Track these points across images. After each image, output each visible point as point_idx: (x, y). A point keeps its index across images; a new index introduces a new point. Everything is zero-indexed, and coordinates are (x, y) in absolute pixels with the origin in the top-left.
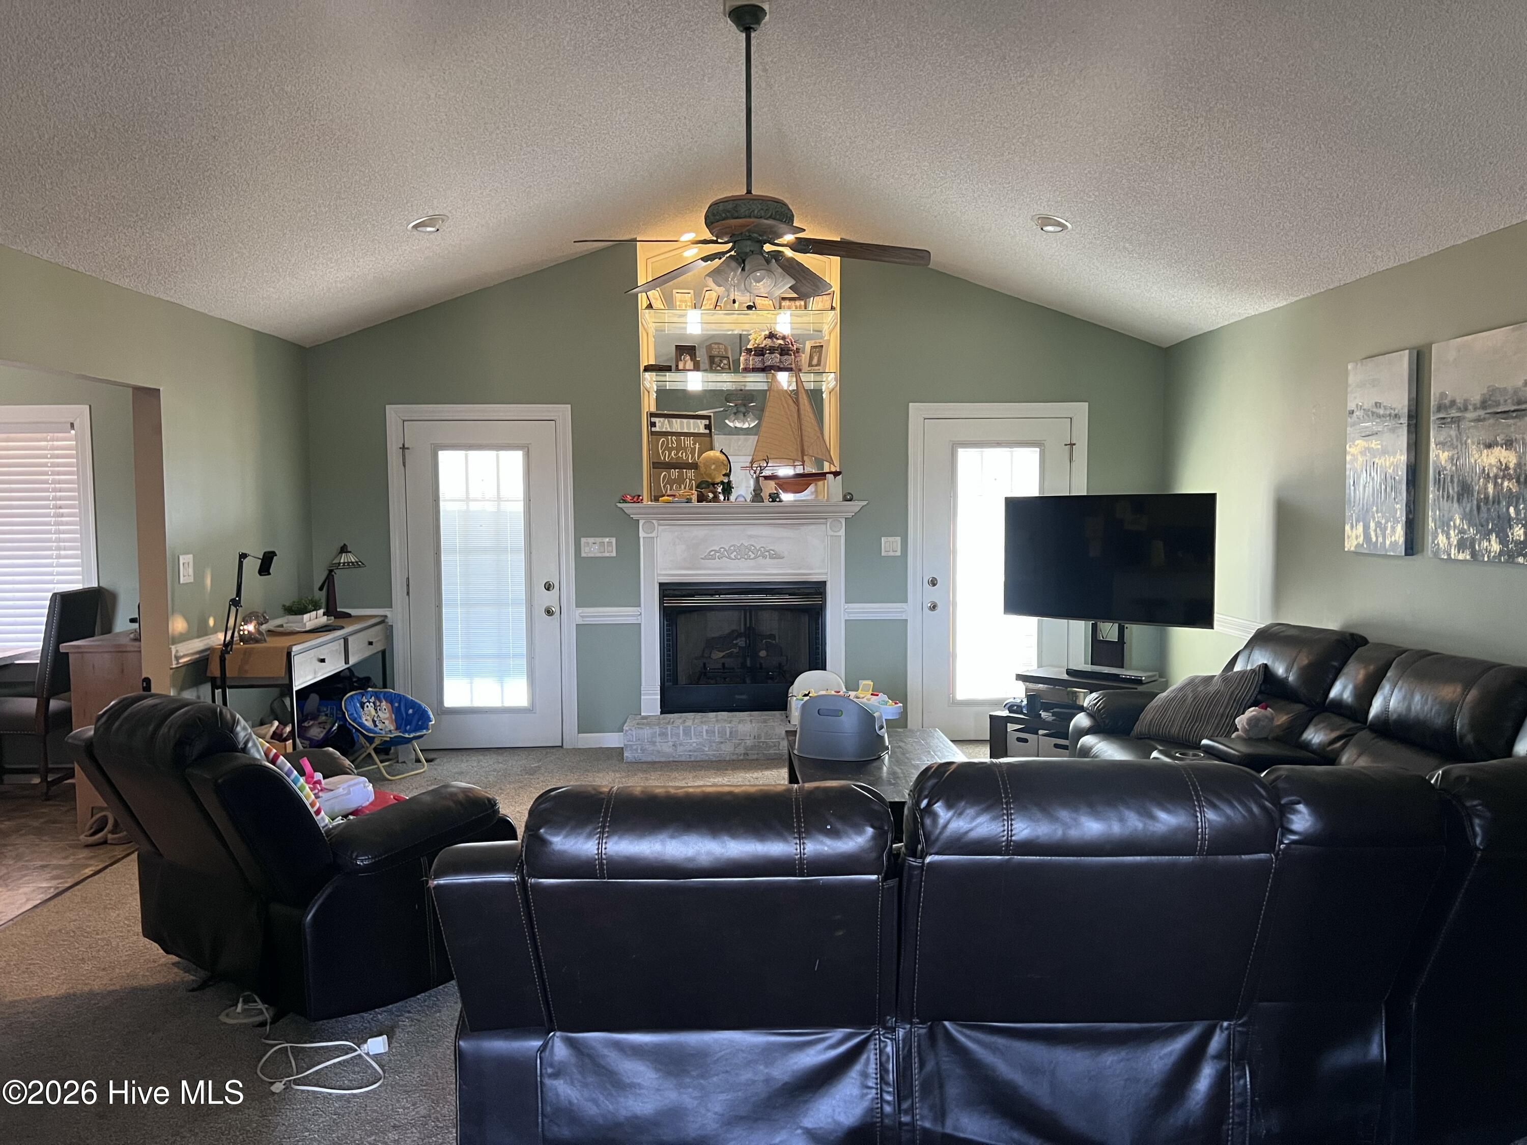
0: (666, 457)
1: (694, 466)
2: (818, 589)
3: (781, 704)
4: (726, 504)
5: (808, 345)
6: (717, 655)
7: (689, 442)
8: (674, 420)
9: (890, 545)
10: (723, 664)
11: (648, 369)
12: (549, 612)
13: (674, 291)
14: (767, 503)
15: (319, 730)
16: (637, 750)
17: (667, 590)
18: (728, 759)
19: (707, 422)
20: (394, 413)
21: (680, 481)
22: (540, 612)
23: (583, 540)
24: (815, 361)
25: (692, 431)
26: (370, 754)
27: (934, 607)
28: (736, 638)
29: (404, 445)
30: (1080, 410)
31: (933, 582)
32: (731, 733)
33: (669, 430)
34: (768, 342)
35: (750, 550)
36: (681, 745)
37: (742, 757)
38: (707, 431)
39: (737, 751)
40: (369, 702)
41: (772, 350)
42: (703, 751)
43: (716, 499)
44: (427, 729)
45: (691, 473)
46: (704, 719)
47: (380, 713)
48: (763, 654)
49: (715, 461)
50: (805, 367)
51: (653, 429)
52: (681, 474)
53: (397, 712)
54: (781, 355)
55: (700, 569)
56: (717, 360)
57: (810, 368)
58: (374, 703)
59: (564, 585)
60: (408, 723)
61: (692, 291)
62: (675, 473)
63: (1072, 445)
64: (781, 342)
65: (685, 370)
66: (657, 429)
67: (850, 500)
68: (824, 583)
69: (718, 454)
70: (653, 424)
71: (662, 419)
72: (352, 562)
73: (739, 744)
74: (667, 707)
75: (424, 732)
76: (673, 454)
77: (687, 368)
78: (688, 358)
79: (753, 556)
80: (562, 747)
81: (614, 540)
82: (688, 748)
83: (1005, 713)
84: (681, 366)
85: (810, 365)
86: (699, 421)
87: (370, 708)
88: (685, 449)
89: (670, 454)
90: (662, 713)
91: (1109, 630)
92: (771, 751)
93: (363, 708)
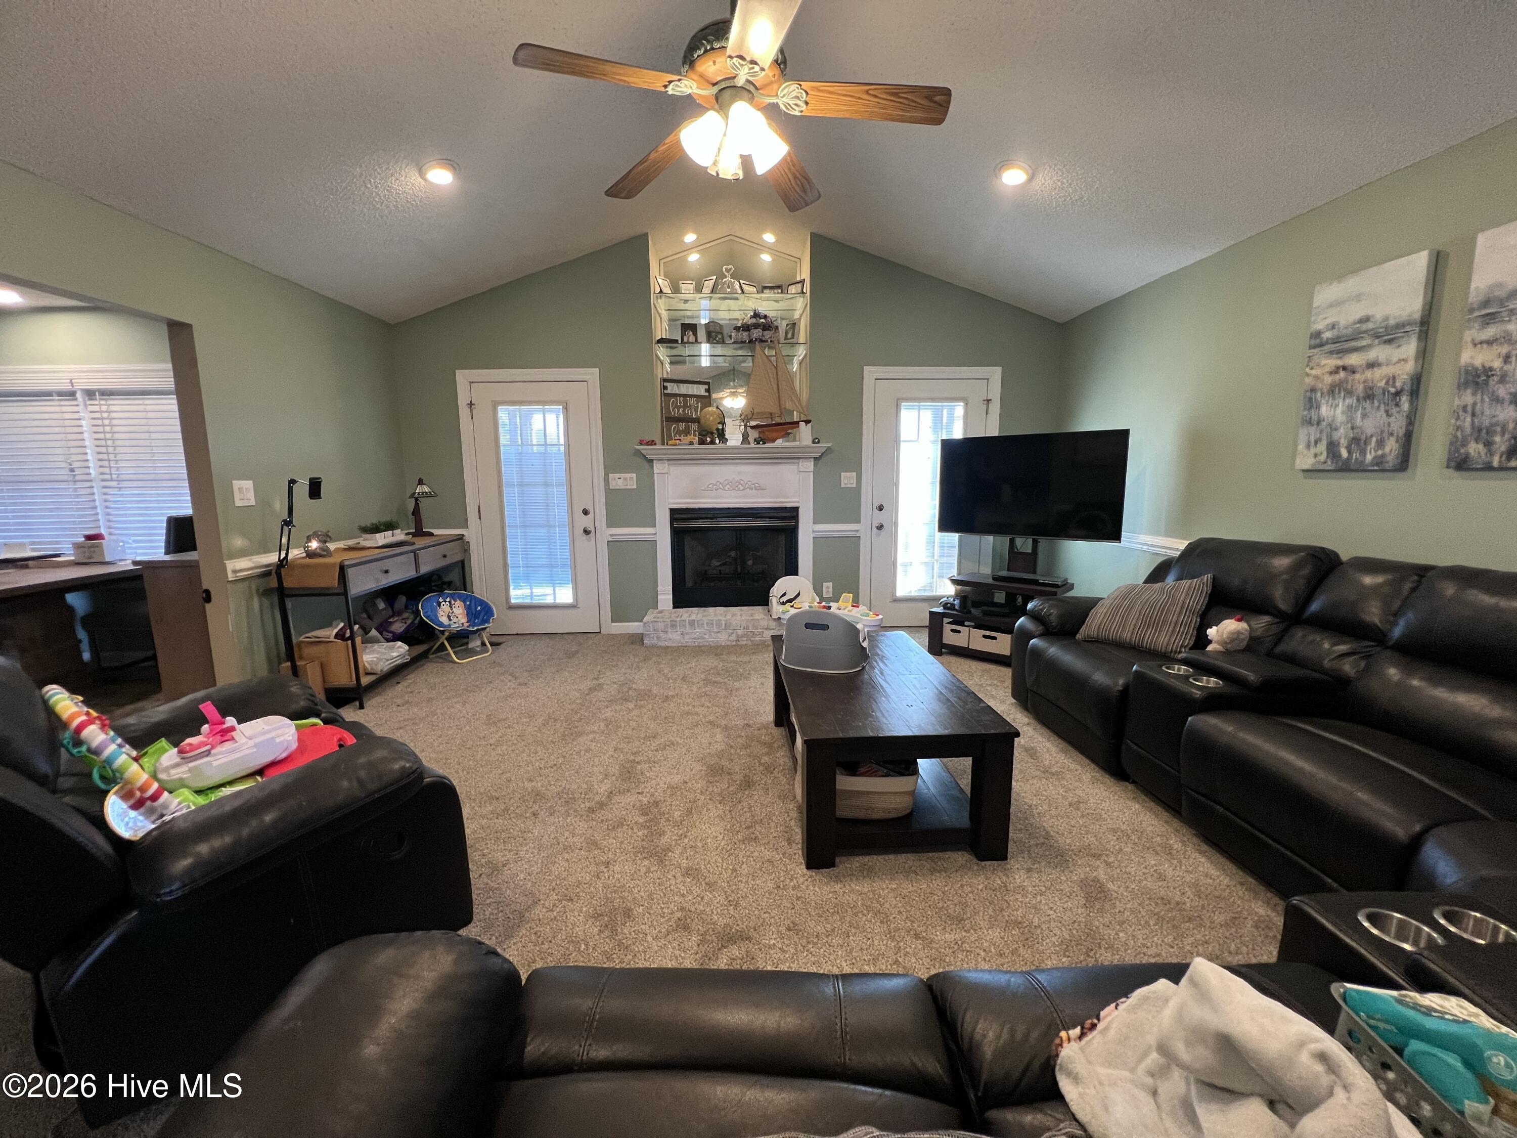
0: (675, 413)
1: (697, 421)
2: (792, 513)
3: (764, 601)
4: (721, 445)
5: (784, 323)
6: (715, 563)
7: (693, 402)
8: (681, 385)
9: (848, 479)
10: (720, 571)
11: (661, 341)
12: (587, 532)
13: (680, 282)
14: (752, 445)
15: (401, 625)
16: (653, 638)
17: (676, 515)
18: (723, 644)
19: (707, 387)
20: (462, 377)
21: (687, 432)
22: (579, 531)
23: (611, 475)
24: (790, 336)
25: (695, 393)
26: (443, 643)
27: (880, 527)
28: (730, 550)
29: (471, 402)
30: (996, 374)
31: (881, 508)
32: (725, 624)
33: (677, 392)
34: (754, 320)
35: (740, 484)
36: (687, 634)
37: (734, 643)
38: (707, 394)
39: (731, 639)
40: (445, 602)
41: (756, 326)
42: (704, 638)
43: (713, 442)
44: (489, 623)
45: (694, 426)
46: (705, 614)
47: (454, 610)
48: (750, 563)
49: (712, 414)
50: (782, 340)
51: (665, 392)
52: (687, 427)
53: (468, 609)
54: (763, 330)
55: (701, 498)
56: (713, 334)
57: (786, 341)
58: (449, 602)
59: (597, 511)
60: (476, 617)
61: (694, 283)
62: (682, 426)
63: (988, 401)
64: (763, 320)
65: (688, 342)
66: (668, 391)
67: (818, 442)
68: (796, 509)
69: (714, 409)
70: (665, 388)
71: (672, 384)
72: (426, 493)
73: (732, 633)
74: (679, 602)
75: (486, 625)
76: (681, 411)
77: (690, 341)
78: (691, 333)
79: (742, 488)
80: (600, 632)
81: (634, 475)
82: (693, 636)
83: (940, 610)
84: (685, 340)
85: (786, 338)
86: (700, 386)
87: (445, 607)
88: (690, 406)
89: (678, 411)
90: (674, 608)
91: (1024, 544)
92: (757, 639)
93: (440, 606)
